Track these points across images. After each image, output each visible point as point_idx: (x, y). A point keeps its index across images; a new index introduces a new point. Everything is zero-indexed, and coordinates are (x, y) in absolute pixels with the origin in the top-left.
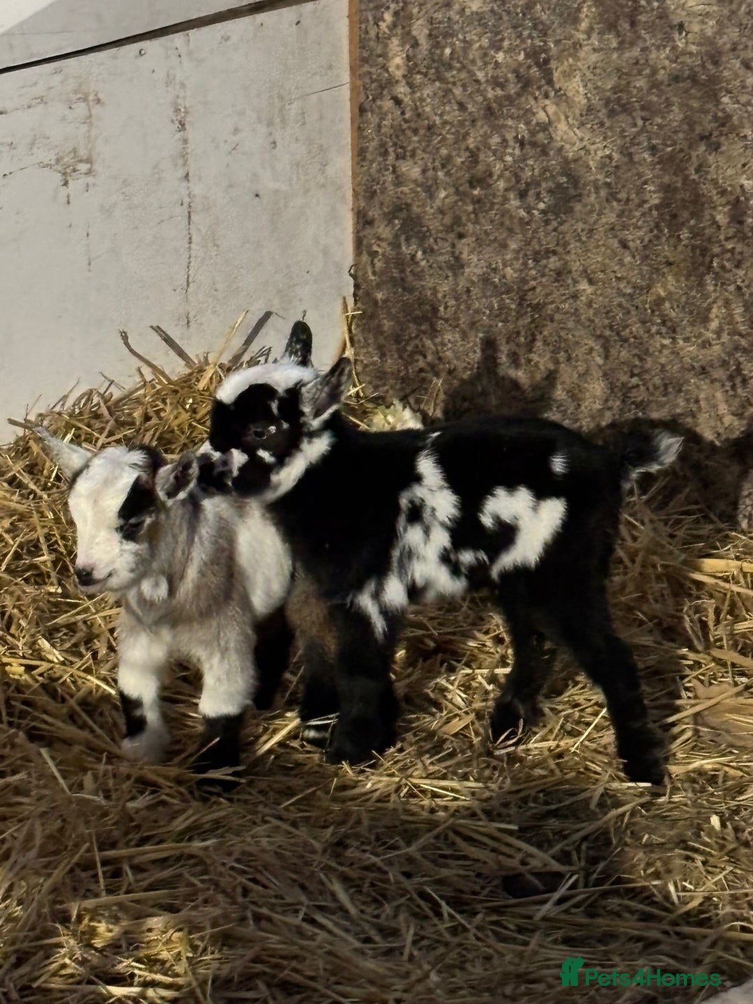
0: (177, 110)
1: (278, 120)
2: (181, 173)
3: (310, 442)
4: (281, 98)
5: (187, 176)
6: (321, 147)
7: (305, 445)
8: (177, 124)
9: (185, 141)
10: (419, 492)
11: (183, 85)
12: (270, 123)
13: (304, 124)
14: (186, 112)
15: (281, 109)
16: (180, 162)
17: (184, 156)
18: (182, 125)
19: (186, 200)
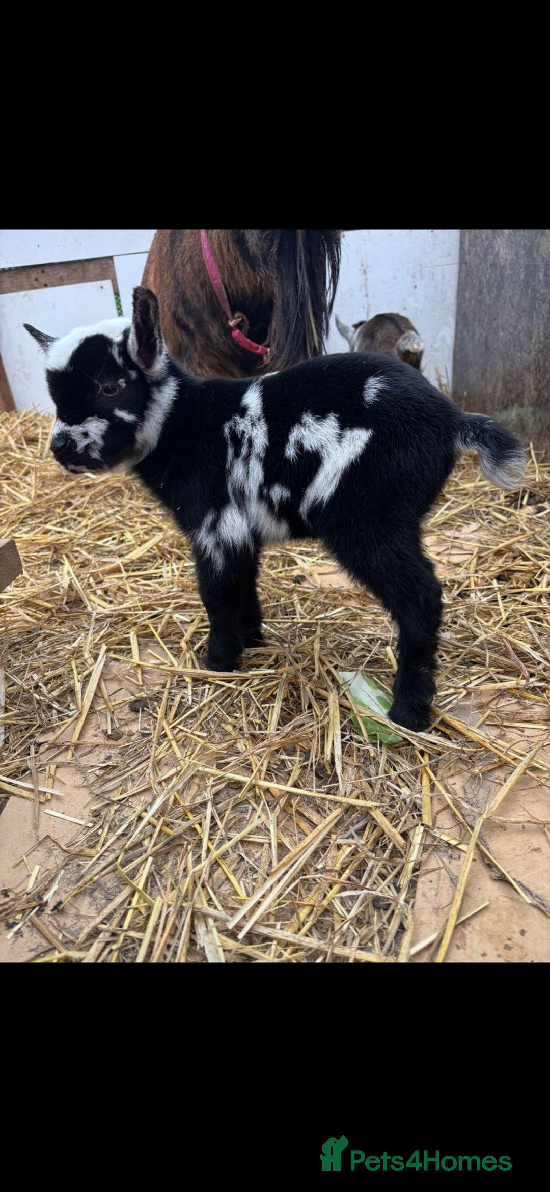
0: (362, 265)
1: (418, 275)
2: (364, 293)
3: (160, 391)
4: (420, 265)
5: (367, 295)
6: (442, 292)
7: (157, 396)
8: (362, 271)
9: (366, 280)
10: (243, 425)
11: (366, 254)
12: (414, 277)
13: (433, 279)
14: (367, 266)
15: (421, 271)
16: (363, 288)
17: (366, 286)
18: (365, 272)
19: (366, 306)
